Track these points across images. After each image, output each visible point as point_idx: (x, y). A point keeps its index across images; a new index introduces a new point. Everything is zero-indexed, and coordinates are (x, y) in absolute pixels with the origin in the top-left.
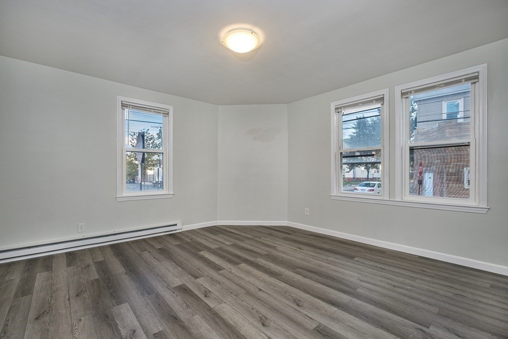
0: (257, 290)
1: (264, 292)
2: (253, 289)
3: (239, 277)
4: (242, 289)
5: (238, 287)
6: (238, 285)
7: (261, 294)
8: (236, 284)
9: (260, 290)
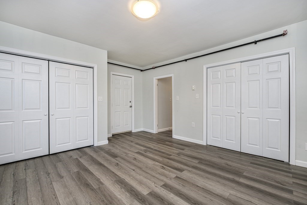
0: (135, 170)
1: (132, 169)
2: (138, 170)
3: (147, 179)
4: (145, 170)
5: (147, 171)
6: (147, 173)
7: (134, 168)
8: (148, 173)
9: (134, 170)
